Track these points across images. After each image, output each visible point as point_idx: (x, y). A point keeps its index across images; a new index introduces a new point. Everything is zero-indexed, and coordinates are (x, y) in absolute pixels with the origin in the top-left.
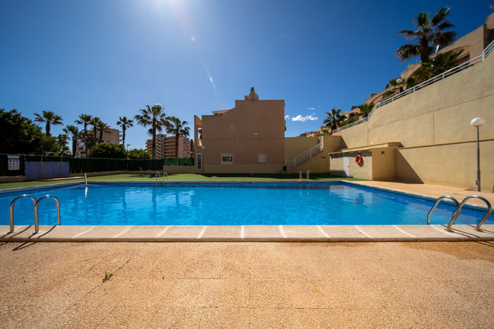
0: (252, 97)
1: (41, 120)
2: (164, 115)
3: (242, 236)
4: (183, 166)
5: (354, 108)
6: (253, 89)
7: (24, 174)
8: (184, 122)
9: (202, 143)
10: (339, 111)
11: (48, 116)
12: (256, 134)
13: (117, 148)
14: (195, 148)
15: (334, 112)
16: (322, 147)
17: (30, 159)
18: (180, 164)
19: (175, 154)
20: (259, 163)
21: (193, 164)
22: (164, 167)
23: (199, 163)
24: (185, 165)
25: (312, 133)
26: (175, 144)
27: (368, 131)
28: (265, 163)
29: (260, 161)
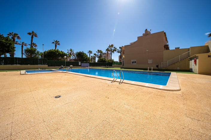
4: (118, 65)
7: (81, 66)
12: (147, 50)
17: (82, 63)
20: (148, 64)
21: (121, 64)
22: (113, 65)
23: (123, 64)
24: (119, 64)
28: (152, 64)
29: (149, 63)
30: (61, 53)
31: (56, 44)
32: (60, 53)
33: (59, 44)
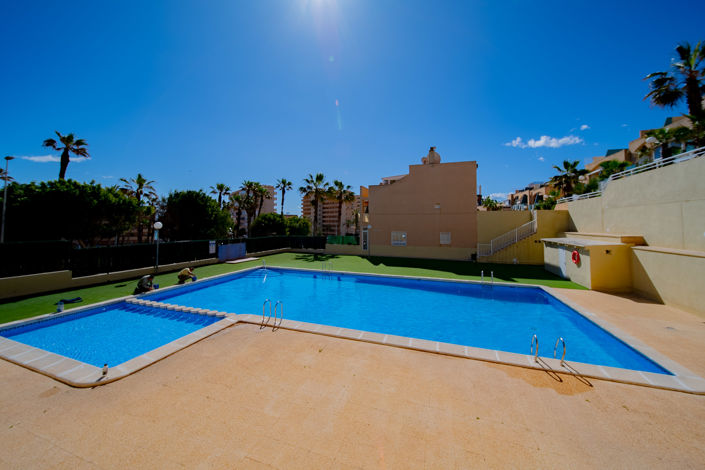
0: (432, 160)
1: (214, 192)
2: (327, 184)
3: (384, 341)
5: (610, 153)
6: (432, 149)
7: (217, 257)
8: (349, 187)
9: (369, 219)
10: (576, 164)
11: (221, 187)
12: (437, 207)
13: (278, 219)
14: (360, 224)
15: (566, 165)
16: (536, 226)
17: (222, 243)
18: (343, 243)
19: (336, 219)
20: (440, 245)
21: (358, 244)
22: (327, 245)
23: (365, 242)
25: (542, 186)
26: (337, 214)
27: (603, 212)
28: (449, 246)
29: (442, 242)
30: (114, 200)
31: (66, 150)
32: (107, 199)
33: (81, 152)
